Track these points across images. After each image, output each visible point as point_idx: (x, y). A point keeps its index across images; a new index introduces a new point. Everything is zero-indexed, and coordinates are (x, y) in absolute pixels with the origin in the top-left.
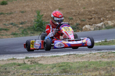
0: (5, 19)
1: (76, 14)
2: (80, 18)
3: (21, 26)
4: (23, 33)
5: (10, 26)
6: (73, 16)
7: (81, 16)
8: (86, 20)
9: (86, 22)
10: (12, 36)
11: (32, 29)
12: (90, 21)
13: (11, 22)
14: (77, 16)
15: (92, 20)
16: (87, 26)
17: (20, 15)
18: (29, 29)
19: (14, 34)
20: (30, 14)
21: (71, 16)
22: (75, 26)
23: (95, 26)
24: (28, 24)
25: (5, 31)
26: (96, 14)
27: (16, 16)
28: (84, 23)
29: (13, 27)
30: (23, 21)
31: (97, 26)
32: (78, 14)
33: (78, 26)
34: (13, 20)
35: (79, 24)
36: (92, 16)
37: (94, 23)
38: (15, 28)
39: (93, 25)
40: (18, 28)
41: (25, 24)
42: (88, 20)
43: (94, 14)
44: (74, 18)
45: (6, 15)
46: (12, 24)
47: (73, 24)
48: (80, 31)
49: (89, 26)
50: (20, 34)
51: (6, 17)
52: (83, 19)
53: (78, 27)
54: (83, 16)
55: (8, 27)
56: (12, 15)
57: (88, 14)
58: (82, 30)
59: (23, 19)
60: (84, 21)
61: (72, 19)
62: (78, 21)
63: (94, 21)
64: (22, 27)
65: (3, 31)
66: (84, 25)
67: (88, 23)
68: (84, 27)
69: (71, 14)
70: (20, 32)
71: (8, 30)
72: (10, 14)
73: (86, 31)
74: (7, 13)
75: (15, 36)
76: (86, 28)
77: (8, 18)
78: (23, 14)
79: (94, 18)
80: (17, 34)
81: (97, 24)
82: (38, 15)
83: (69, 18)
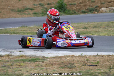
4: (43, 13)
8: (106, 3)
9: (105, 5)
12: (108, 4)
15: (111, 3)
16: (103, 9)
22: (94, 8)
23: (110, 8)
31: (112, 9)
33: (96, 8)
35: (98, 7)
38: (41, 8)
39: (109, 8)
47: (93, 6)
48: (96, 13)
49: (105, 8)
50: (40, 13)
52: (103, 2)
53: (96, 10)
58: (98, 12)
60: (103, 4)
61: (94, 2)
62: (98, 4)
66: (102, 7)
71: (33, 9)
80: (37, 14)
81: (112, 7)
83: (91, 1)
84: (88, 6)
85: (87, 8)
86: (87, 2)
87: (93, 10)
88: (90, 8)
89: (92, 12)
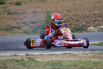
0: (18, 18)
1: (82, 17)
2: (85, 20)
3: (32, 25)
4: (33, 32)
5: (23, 24)
6: (80, 18)
7: (87, 18)
8: (91, 22)
9: (91, 24)
10: (24, 34)
11: (42, 28)
12: (94, 23)
13: (24, 21)
14: (83, 18)
15: (97, 22)
16: (91, 28)
17: (32, 15)
18: (39, 28)
19: (26, 32)
20: (41, 15)
21: (77, 18)
22: (81, 27)
23: (98, 27)
24: (39, 23)
25: (18, 29)
26: (100, 17)
27: (29, 16)
28: (89, 25)
29: (25, 26)
30: (34, 20)
31: (101, 28)
32: (84, 16)
33: (83, 27)
34: (26, 19)
35: (85, 26)
36: (96, 18)
37: (98, 25)
38: (27, 27)
39: (97, 27)
40: (29, 27)
41: (36, 23)
42: (92, 22)
43: (98, 17)
44: (80, 20)
45: (20, 14)
46: (24, 23)
47: (79, 25)
49: (93, 27)
50: (31, 32)
51: (20, 16)
52: (88, 21)
54: (89, 19)
55: (21, 25)
56: (25, 15)
57: (93, 16)
58: (86, 31)
59: (35, 18)
60: (89, 23)
61: (78, 20)
62: (83, 23)
63: (98, 23)
64: (34, 26)
65: (16, 29)
66: (89, 27)
67: (93, 25)
68: (88, 29)
69: (78, 16)
70: (31, 31)
71: (21, 28)
72: (23, 13)
73: (90, 32)
74: (20, 12)
75: (26, 33)
76: (90, 29)
77: (21, 18)
78: (35, 14)
79: (98, 21)
80: (28, 33)
81: (100, 26)
82: (48, 16)
83: (75, 20)
84: (73, 25)
85: (73, 27)
86: (71, 21)
87: (81, 29)
88: (77, 27)
89: (79, 31)
